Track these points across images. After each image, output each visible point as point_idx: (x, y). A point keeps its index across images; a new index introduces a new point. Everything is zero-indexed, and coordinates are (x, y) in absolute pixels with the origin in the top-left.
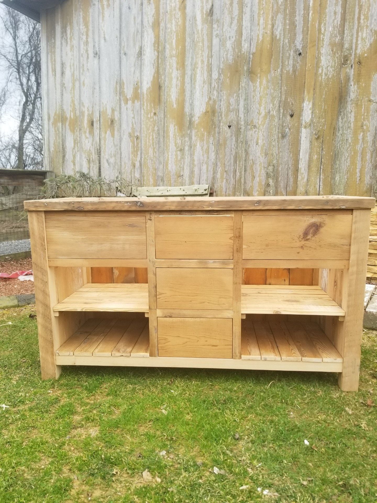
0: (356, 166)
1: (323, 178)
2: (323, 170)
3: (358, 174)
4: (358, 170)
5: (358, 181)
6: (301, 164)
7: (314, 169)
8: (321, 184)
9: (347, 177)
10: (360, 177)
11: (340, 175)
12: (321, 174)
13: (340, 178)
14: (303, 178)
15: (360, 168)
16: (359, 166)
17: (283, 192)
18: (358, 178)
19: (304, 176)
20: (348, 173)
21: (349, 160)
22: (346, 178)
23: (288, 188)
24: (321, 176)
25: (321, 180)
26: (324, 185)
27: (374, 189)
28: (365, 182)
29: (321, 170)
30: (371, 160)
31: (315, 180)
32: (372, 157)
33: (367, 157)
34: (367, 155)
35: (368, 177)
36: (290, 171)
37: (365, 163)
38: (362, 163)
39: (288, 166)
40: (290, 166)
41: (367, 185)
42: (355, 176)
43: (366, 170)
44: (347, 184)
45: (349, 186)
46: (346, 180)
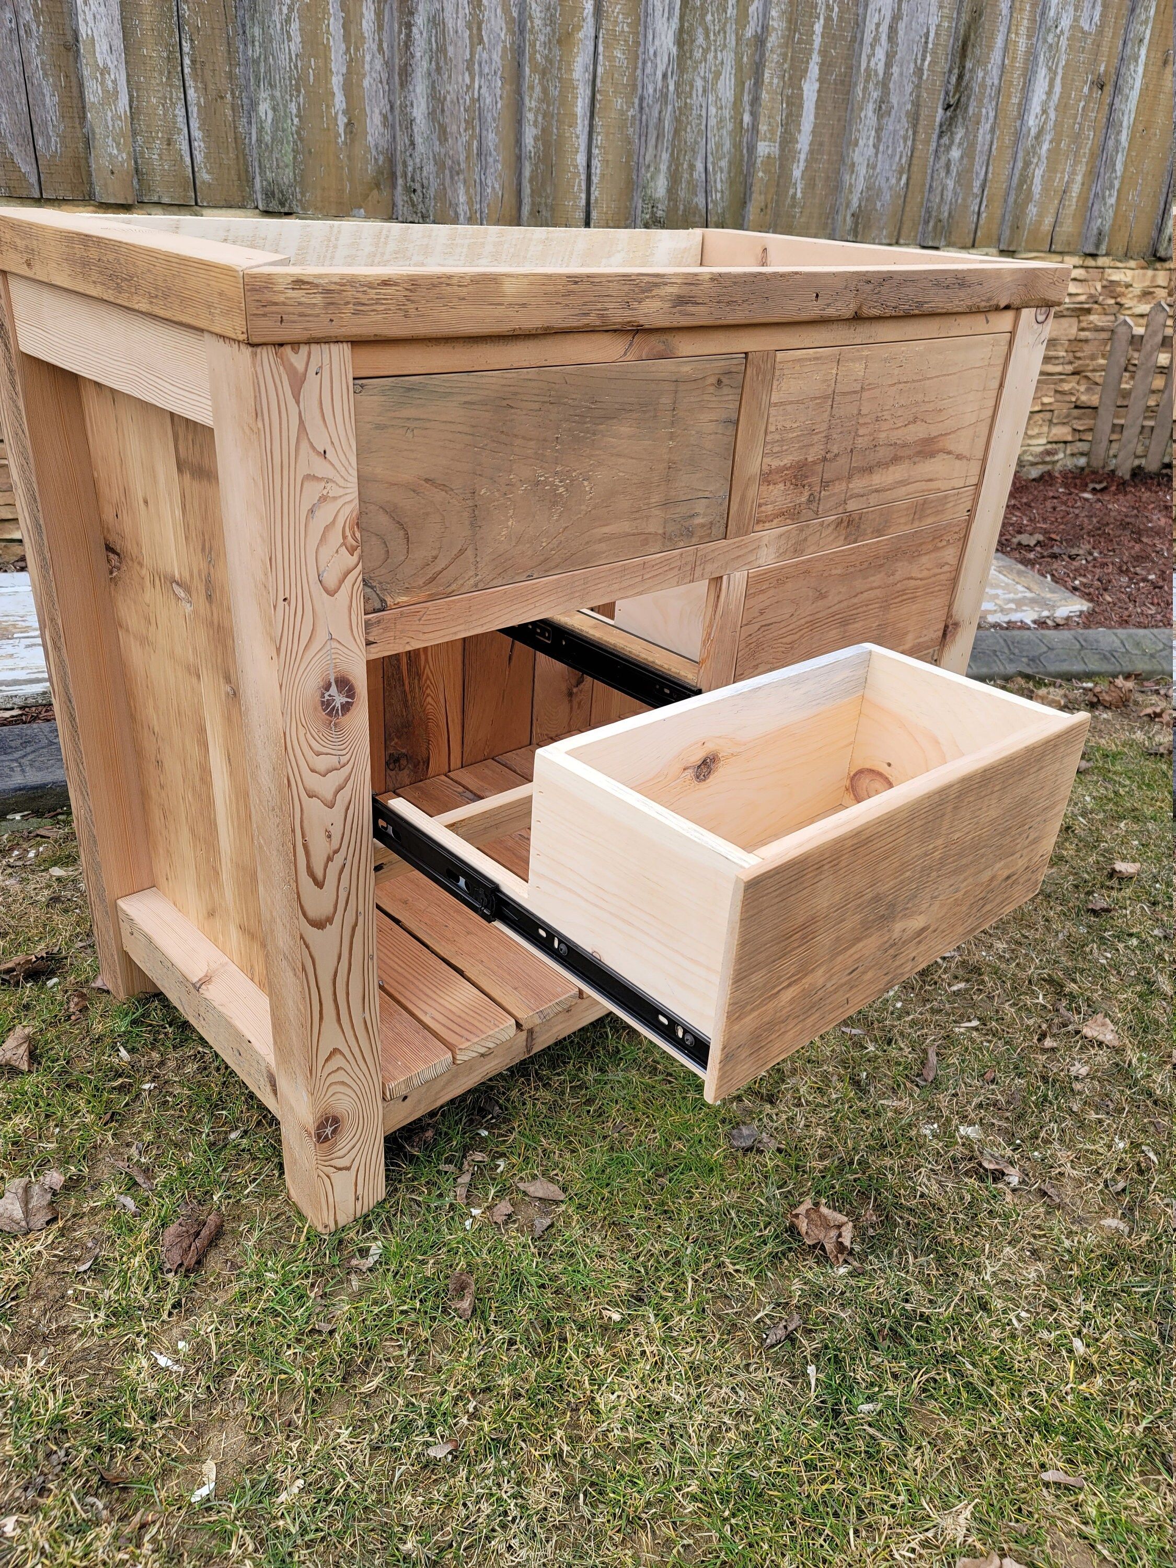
0: (327, 59)
1: (198, 105)
2: (193, 62)
3: (339, 102)
4: (336, 82)
5: (341, 130)
6: (89, 17)
7: (153, 52)
8: (196, 134)
9: (299, 109)
10: (345, 112)
11: (273, 97)
12: (190, 82)
13: (274, 109)
14: (111, 96)
15: (344, 70)
16: (338, 65)
17: (18, 160)
18: (342, 120)
19: (114, 82)
20: (299, 91)
21: (295, 26)
22: (294, 111)
23: (40, 142)
24: (191, 93)
25: (194, 110)
26: (207, 134)
27: (405, 175)
28: (369, 138)
29: (187, 61)
30: (381, 41)
31: (166, 110)
32: (380, 28)
33: (364, 22)
34: (362, 14)
35: (377, 119)
36: (34, 51)
37: (357, 49)
38: (348, 49)
39: (16, 13)
40: (27, 16)
41: (374, 153)
42: (327, 106)
43: (366, 83)
44: (301, 139)
45: (310, 152)
46: (296, 121)
